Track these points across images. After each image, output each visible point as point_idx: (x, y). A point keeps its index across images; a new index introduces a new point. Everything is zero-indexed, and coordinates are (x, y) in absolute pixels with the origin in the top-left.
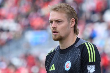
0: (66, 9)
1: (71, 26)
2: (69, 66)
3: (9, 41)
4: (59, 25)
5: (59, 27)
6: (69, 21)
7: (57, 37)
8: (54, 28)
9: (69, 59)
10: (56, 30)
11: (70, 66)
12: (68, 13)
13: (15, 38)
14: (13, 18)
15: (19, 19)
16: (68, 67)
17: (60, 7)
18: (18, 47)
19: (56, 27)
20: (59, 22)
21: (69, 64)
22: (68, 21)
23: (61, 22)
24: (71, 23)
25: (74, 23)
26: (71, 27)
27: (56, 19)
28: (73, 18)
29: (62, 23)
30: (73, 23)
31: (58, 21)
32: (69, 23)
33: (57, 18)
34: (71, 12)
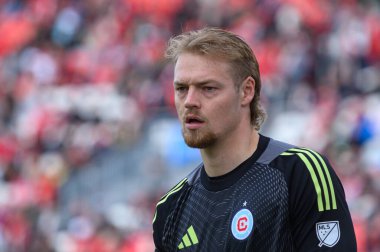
0: (231, 47)
1: (244, 103)
2: (245, 224)
3: (99, 153)
4: (209, 98)
5: (209, 105)
6: (237, 86)
7: (200, 136)
8: (192, 108)
9: (245, 204)
10: (197, 113)
11: (249, 224)
12: (237, 61)
13: (118, 141)
14: (112, 79)
15: (131, 84)
16: (244, 229)
17: (211, 43)
18: (128, 172)
19: (197, 104)
20: (210, 88)
21: (245, 219)
22: (235, 85)
23: (216, 88)
24: (243, 94)
25: (253, 91)
26: (243, 106)
27: (201, 80)
28: (250, 78)
29: (217, 91)
30: (248, 91)
31: (204, 87)
32: (238, 91)
33: (202, 77)
34: (245, 58)
